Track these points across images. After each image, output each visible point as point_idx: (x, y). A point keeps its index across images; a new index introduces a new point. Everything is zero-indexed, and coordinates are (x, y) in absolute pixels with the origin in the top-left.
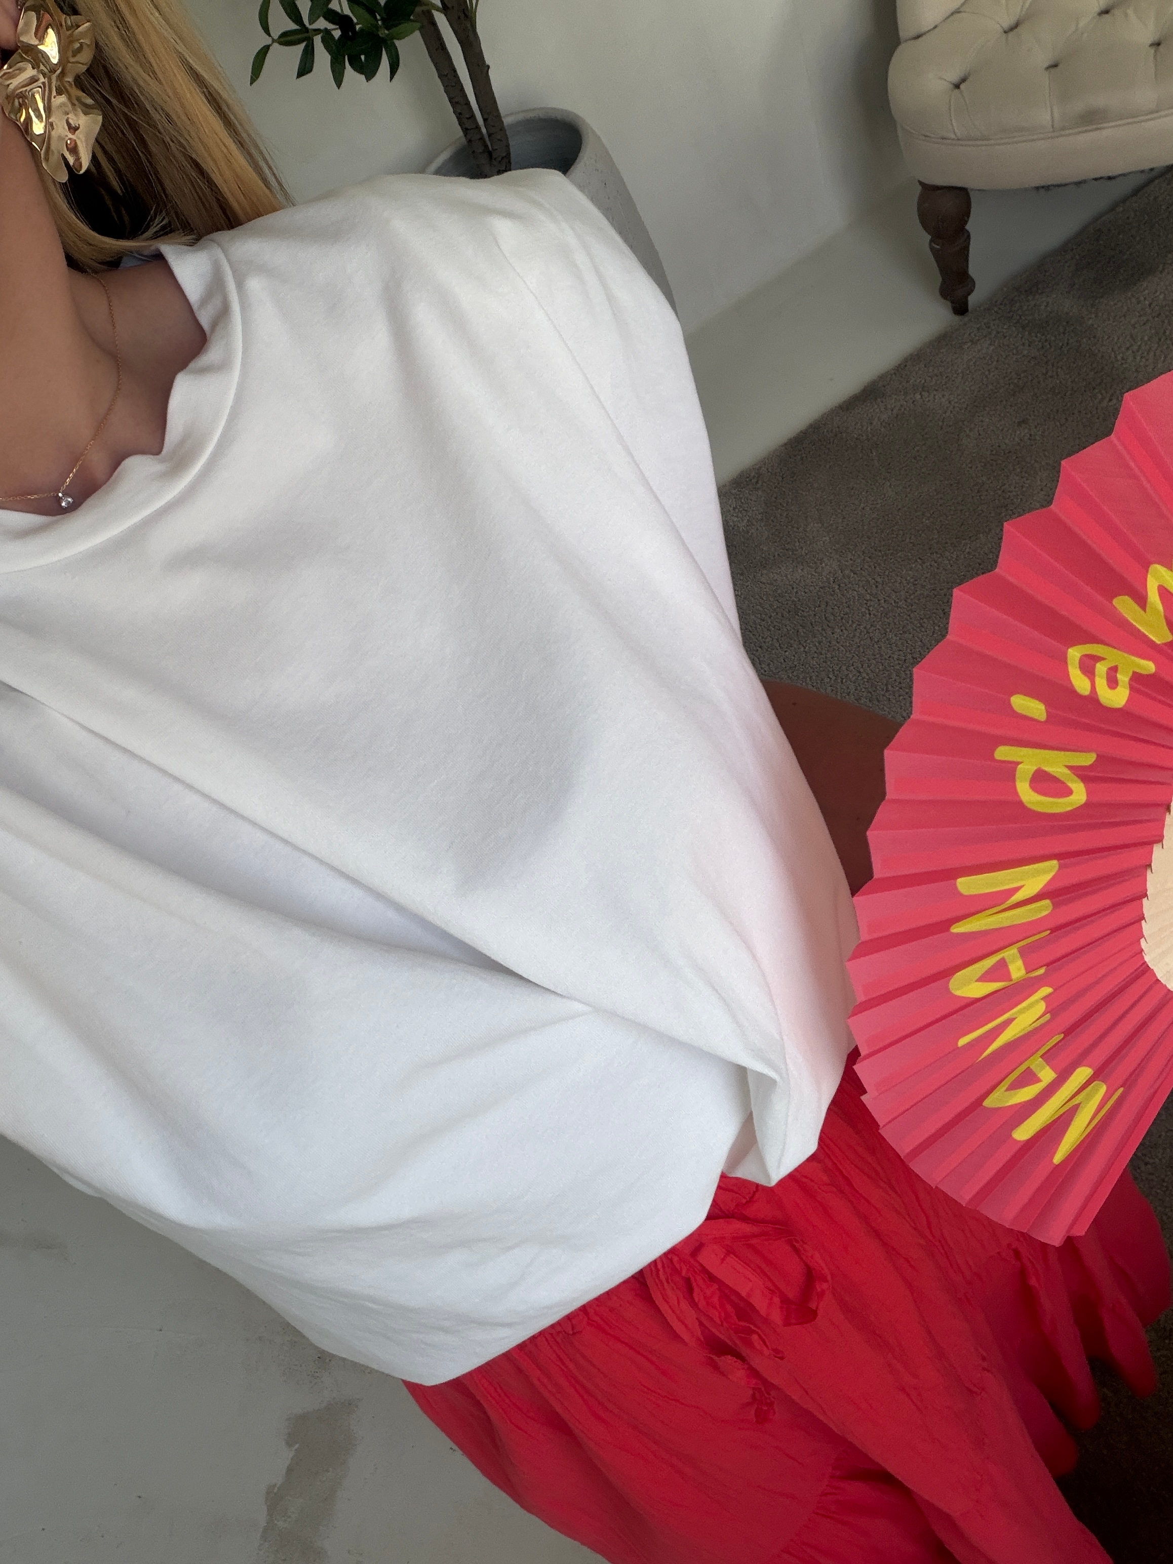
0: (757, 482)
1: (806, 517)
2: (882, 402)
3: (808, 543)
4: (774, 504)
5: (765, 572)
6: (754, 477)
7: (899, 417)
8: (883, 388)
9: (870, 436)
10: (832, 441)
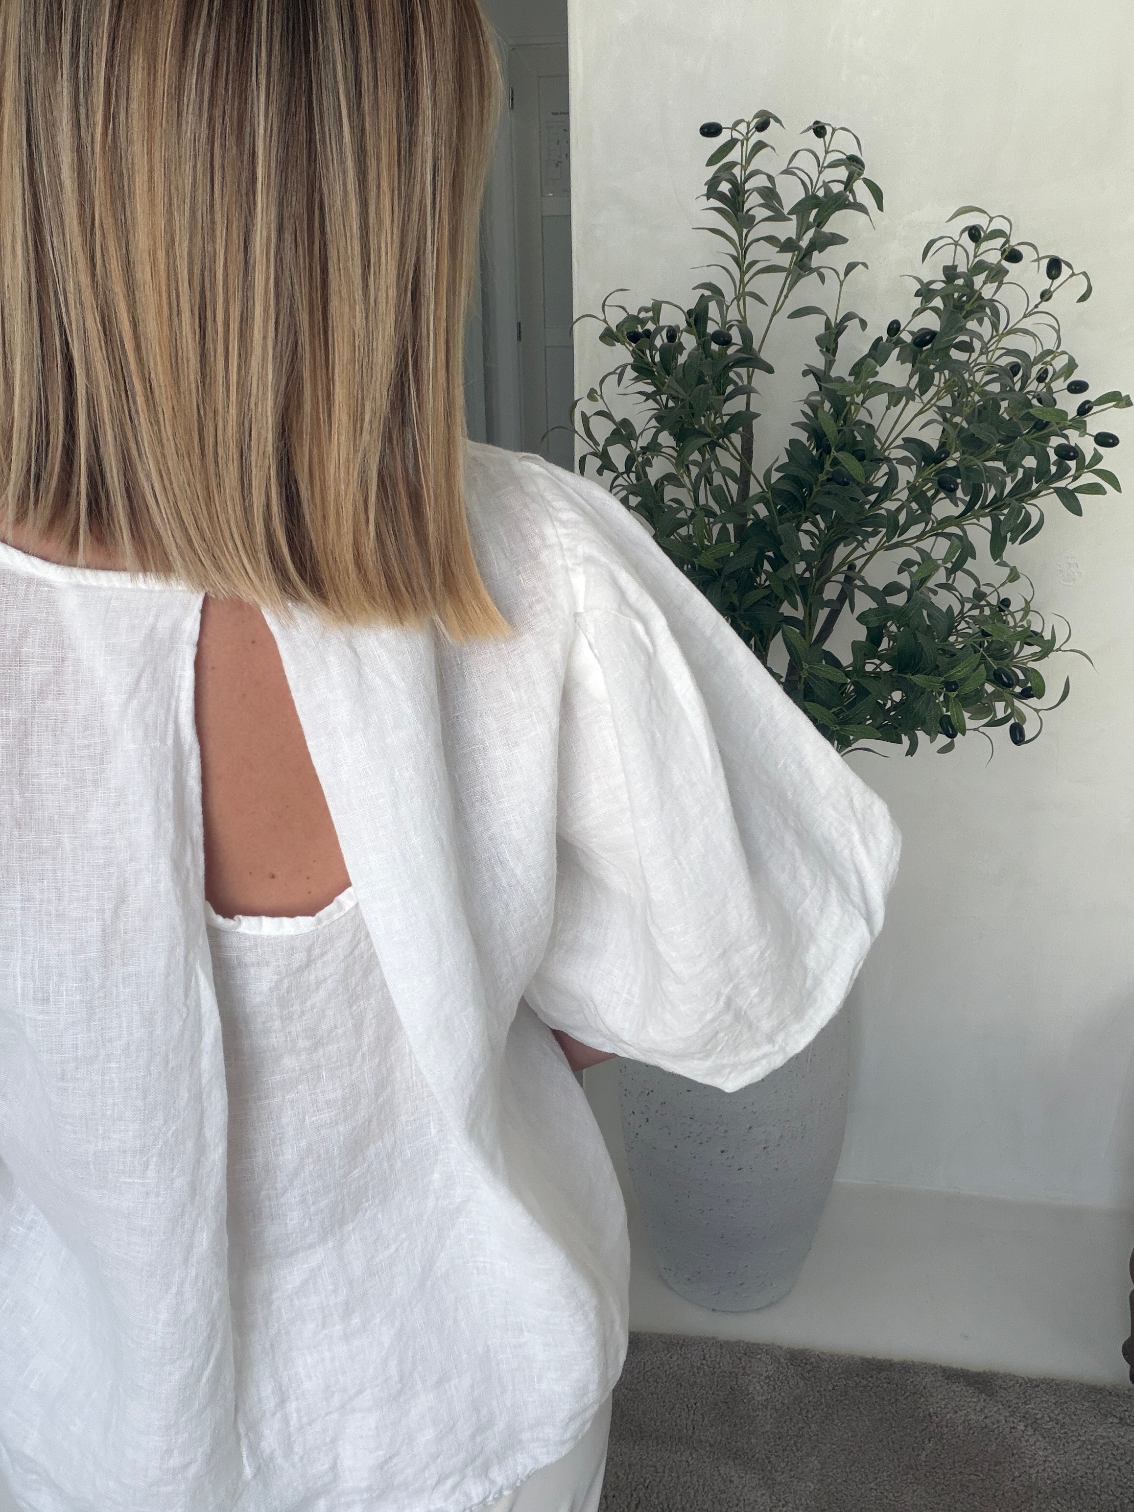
0: (809, 1371)
1: (816, 1446)
2: (985, 1400)
3: (792, 1473)
4: (802, 1405)
5: (732, 1463)
6: (812, 1363)
7: (986, 1430)
8: (997, 1388)
9: (944, 1423)
10: (907, 1394)
